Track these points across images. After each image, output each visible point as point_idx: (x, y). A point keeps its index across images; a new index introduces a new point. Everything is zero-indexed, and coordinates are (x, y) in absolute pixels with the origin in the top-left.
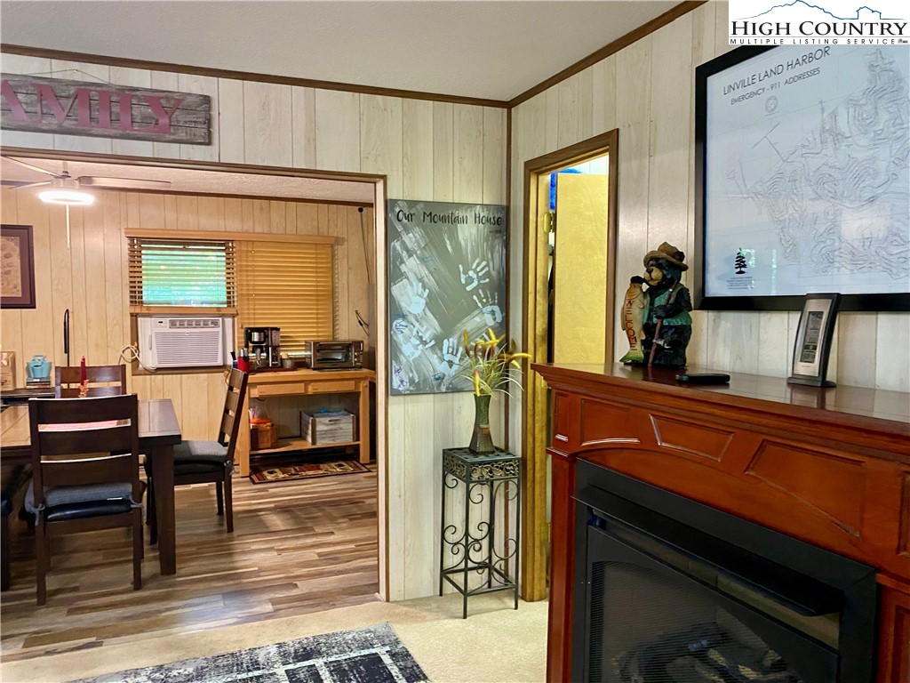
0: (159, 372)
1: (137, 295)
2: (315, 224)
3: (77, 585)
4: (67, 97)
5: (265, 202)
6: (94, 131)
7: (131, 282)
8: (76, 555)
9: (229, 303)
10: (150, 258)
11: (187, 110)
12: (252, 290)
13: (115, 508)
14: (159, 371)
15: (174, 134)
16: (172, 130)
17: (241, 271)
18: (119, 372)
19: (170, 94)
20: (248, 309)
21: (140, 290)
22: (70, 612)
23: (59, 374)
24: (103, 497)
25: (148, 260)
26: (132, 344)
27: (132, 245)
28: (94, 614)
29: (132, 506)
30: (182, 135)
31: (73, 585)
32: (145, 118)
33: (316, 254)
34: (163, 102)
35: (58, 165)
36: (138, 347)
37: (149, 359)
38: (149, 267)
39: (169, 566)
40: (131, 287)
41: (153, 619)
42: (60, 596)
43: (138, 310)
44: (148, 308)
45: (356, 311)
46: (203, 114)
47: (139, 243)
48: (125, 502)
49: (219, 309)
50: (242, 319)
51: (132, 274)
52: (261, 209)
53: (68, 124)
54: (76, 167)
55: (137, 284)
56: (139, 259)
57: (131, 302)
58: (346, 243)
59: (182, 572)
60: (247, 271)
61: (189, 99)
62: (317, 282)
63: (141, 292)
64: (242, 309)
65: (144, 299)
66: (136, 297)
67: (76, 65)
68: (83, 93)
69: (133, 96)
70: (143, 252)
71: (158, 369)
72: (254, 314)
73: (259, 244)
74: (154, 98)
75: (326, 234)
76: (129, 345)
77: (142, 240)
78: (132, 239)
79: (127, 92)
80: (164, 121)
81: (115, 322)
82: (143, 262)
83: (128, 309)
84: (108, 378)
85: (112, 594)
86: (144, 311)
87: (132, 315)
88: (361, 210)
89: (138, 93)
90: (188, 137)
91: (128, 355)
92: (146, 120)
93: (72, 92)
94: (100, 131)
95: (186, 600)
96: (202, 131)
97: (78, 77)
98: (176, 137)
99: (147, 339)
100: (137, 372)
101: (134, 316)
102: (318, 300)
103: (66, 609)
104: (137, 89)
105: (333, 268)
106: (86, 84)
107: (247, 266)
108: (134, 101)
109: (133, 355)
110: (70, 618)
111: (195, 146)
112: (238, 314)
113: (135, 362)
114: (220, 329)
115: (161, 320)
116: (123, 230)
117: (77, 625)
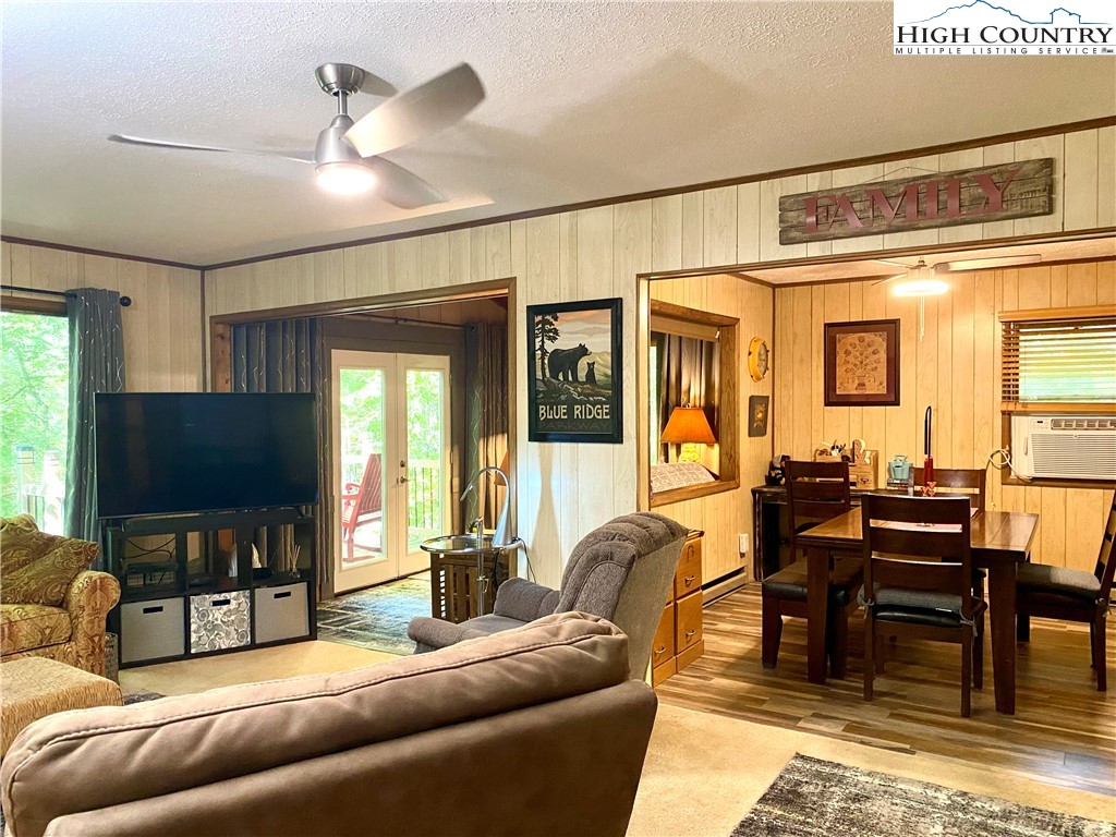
0: (1036, 483)
1: (1011, 389)
3: (905, 693)
4: (897, 196)
6: (921, 225)
7: (1005, 374)
8: (912, 667)
10: (1031, 345)
11: (1024, 179)
13: (943, 620)
14: (1035, 481)
15: (1007, 210)
16: (1004, 206)
18: (977, 478)
19: (1003, 168)
21: (1015, 383)
22: (892, 715)
23: (912, 475)
24: (932, 605)
25: (1025, 347)
26: (1003, 447)
27: (1008, 331)
28: (915, 725)
29: (962, 622)
30: (1017, 209)
31: (901, 693)
32: (975, 199)
34: (996, 178)
35: (914, 260)
36: (1010, 452)
37: (1024, 467)
38: (1027, 356)
39: (1006, 705)
40: (1004, 380)
41: (973, 749)
42: (886, 699)
43: (1011, 407)
44: (1024, 405)
46: (1043, 180)
47: (1014, 329)
48: (954, 616)
51: (1005, 366)
53: (897, 222)
54: (930, 259)
55: (1012, 377)
56: (1015, 347)
57: (1004, 398)
59: (1022, 715)
61: (1028, 167)
63: (1017, 386)
65: (1021, 395)
66: (1010, 391)
67: (906, 162)
68: (913, 189)
69: (961, 180)
70: (1022, 338)
71: (1034, 479)
74: (984, 176)
76: (1000, 449)
77: (1020, 324)
78: (1007, 323)
79: (956, 177)
80: (995, 197)
81: (984, 421)
82: (1021, 350)
83: (999, 406)
84: (960, 484)
85: (937, 712)
86: (1019, 408)
87: (1003, 413)
89: (967, 175)
90: (1024, 210)
91: (997, 459)
92: (975, 200)
93: (902, 190)
94: (928, 223)
95: (1017, 743)
96: (1042, 199)
97: (908, 174)
98: (1009, 213)
99: (1022, 442)
100: (1009, 481)
101: (1007, 415)
103: (889, 712)
104: (966, 171)
106: (915, 179)
108: (963, 185)
109: (1003, 460)
110: (891, 720)
111: (1032, 218)
113: (1006, 469)
115: (1040, 419)
116: (997, 315)
117: (896, 729)
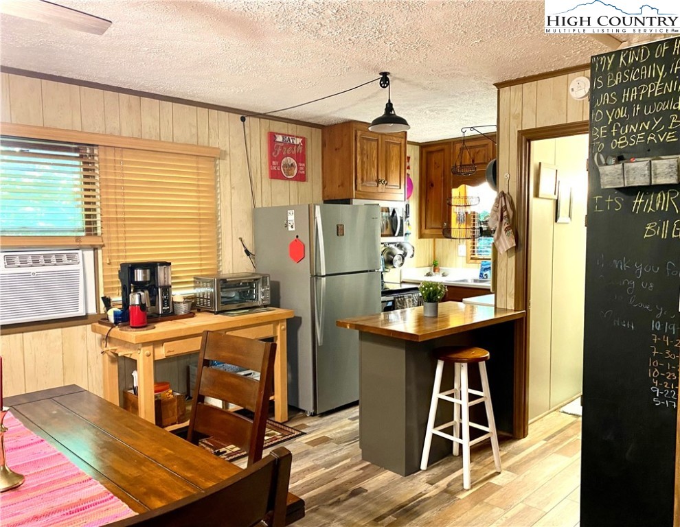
2: (194, 131)
5: (134, 98)
9: (88, 230)
12: (121, 213)
17: (107, 187)
20: (118, 238)
33: (198, 168)
45: (241, 239)
49: (78, 238)
50: (110, 251)
52: (130, 107)
58: (228, 158)
60: (116, 187)
62: (199, 203)
64: (109, 239)
72: (125, 244)
73: (130, 152)
75: (206, 144)
88: (243, 119)
102: (200, 226)
105: (215, 188)
107: (115, 181)
112: (103, 246)
114: (80, 267)
